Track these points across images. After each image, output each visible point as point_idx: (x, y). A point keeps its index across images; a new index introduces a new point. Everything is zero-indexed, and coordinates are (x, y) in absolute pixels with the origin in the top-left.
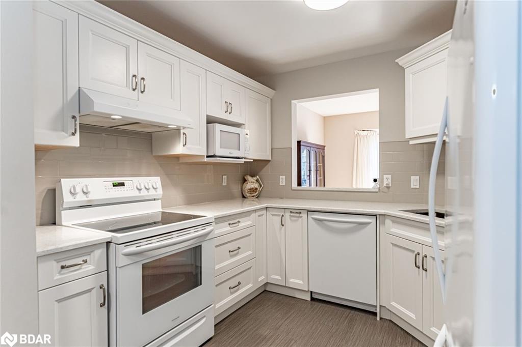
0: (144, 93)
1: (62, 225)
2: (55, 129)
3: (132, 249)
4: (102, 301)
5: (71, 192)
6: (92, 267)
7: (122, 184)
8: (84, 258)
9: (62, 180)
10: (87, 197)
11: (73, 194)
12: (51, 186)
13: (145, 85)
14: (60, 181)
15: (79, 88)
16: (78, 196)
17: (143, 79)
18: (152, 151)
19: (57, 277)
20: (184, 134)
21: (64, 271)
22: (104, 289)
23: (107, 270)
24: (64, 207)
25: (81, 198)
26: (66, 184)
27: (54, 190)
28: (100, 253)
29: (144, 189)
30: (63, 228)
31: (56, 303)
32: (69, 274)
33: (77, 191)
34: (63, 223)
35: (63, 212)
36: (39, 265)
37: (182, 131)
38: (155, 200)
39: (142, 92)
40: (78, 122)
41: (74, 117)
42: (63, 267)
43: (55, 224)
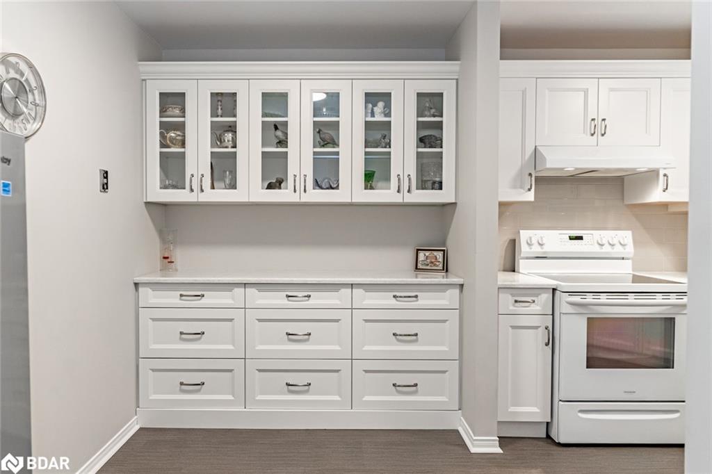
0: (605, 135)
1: (519, 272)
2: (514, 187)
3: (577, 299)
4: (547, 341)
5: (528, 243)
6: (538, 308)
7: (580, 238)
8: (533, 299)
9: (521, 231)
10: (542, 248)
11: (529, 244)
12: (512, 237)
13: (606, 126)
14: (519, 232)
15: (536, 146)
16: (533, 247)
17: (604, 120)
18: (623, 199)
19: (511, 308)
20: (665, 175)
21: (517, 304)
22: (549, 331)
23: (553, 314)
24: (522, 255)
25: (536, 250)
26: (525, 235)
27: (514, 241)
28: (546, 297)
29: (607, 245)
30: (520, 275)
31: (510, 328)
32: (520, 309)
33: (533, 242)
34: (521, 271)
35: (521, 261)
36: (500, 295)
37: (662, 173)
38: (623, 259)
39: (603, 135)
40: (533, 179)
41: (530, 175)
42: (516, 301)
43: (514, 271)
